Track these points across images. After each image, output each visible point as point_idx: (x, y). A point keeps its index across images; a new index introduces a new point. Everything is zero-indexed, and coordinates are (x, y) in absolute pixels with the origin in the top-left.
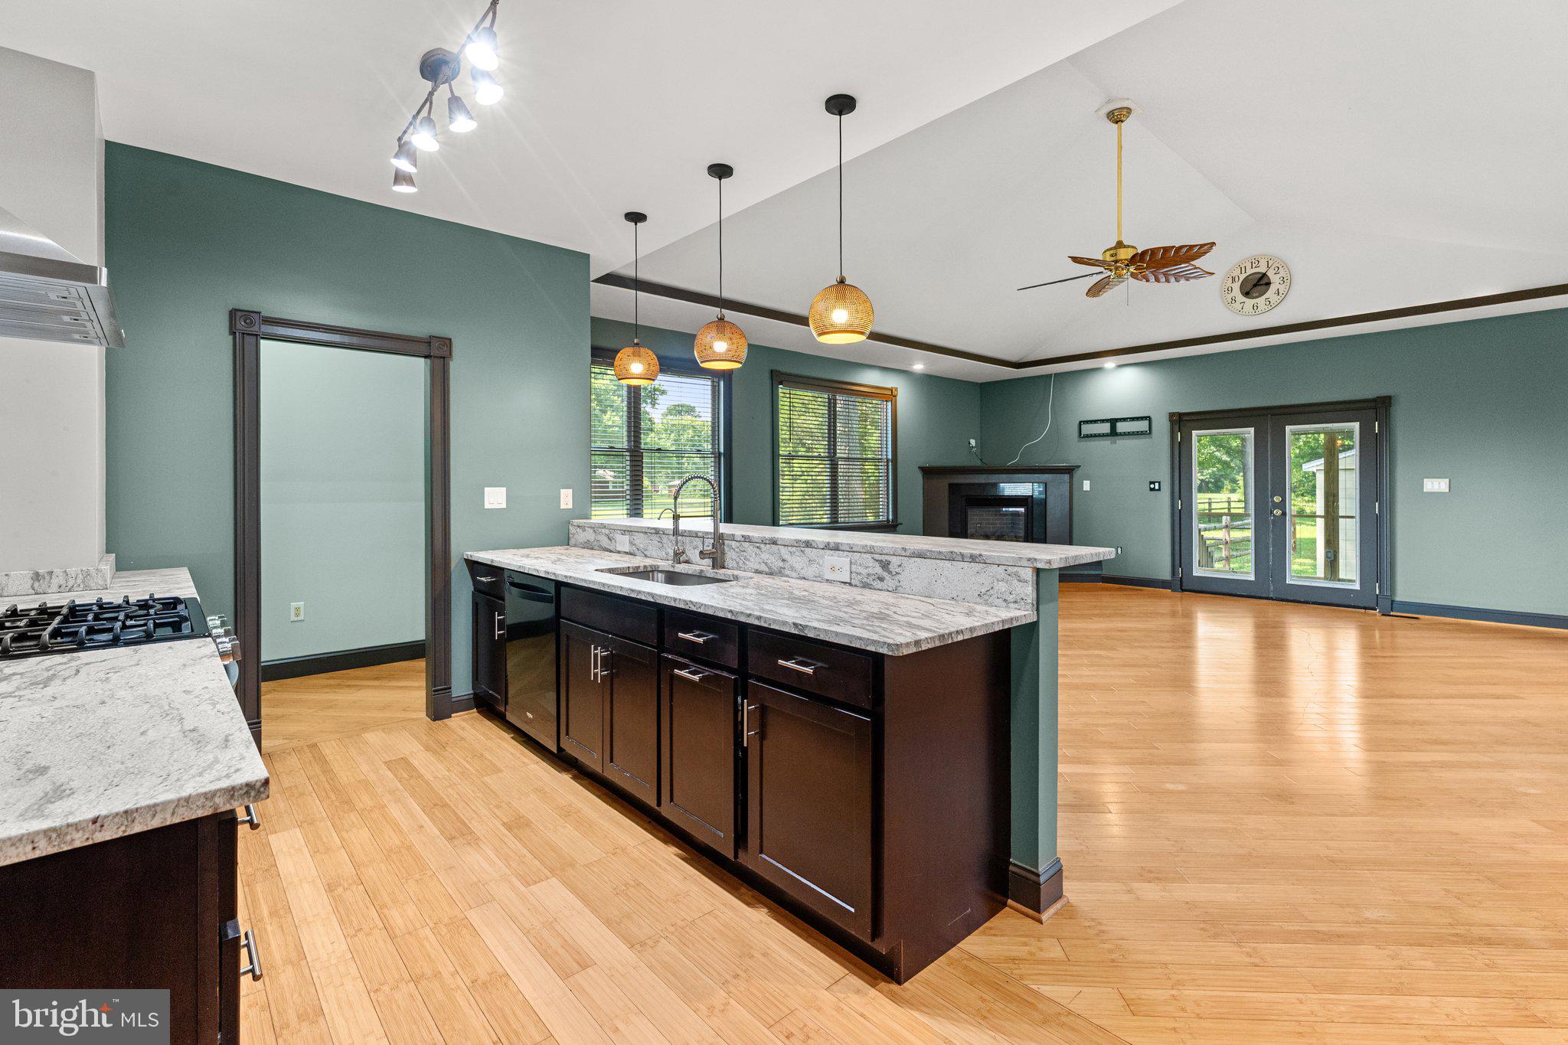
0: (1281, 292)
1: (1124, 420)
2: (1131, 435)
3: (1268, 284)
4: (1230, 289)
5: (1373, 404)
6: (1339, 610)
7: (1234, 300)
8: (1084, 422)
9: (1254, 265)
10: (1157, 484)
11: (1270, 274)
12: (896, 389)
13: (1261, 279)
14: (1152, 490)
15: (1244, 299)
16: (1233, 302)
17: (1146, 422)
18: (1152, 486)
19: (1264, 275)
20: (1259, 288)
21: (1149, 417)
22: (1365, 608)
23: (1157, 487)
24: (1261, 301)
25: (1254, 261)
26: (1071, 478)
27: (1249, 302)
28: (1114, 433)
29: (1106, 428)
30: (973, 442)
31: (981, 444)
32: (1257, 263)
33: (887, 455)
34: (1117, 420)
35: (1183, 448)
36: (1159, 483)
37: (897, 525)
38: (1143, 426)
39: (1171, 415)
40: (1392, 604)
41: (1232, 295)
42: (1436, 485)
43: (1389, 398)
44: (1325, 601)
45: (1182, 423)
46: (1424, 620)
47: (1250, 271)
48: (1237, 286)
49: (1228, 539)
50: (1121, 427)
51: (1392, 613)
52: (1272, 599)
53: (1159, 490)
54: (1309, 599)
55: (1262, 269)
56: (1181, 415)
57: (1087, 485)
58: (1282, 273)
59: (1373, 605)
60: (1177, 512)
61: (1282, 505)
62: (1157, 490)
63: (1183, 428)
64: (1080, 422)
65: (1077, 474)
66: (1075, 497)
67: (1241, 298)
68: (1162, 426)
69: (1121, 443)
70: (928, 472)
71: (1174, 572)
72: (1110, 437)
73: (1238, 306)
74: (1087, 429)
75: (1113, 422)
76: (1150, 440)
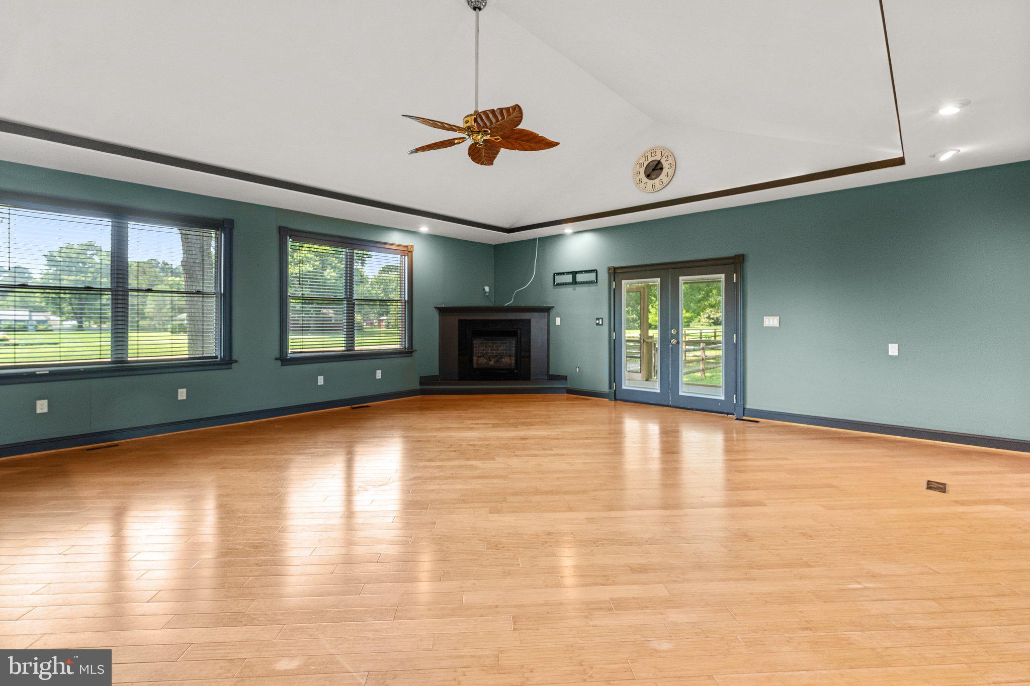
0: (669, 174)
1: (581, 272)
2: (585, 283)
3: (662, 169)
4: (638, 173)
5: (732, 261)
6: (711, 415)
7: (640, 181)
8: (557, 274)
9: (653, 155)
10: (600, 320)
11: (663, 161)
12: (412, 247)
13: (657, 165)
14: (598, 324)
15: (647, 180)
16: (640, 182)
17: (594, 274)
18: (597, 322)
19: (659, 162)
20: (655, 172)
21: (596, 270)
22: (728, 414)
23: (601, 323)
24: (657, 181)
25: (653, 151)
26: (549, 315)
27: (650, 182)
28: (575, 282)
29: (569, 278)
30: (487, 289)
31: (495, 289)
32: (655, 152)
33: (405, 297)
34: (576, 273)
35: (616, 293)
36: (602, 319)
37: (413, 352)
38: (592, 277)
39: (609, 269)
40: (744, 410)
41: (639, 177)
42: (771, 321)
43: (743, 256)
44: (704, 408)
45: (616, 273)
46: (763, 423)
47: (651, 159)
48: (642, 170)
49: (704, 357)
50: (580, 278)
51: (744, 418)
52: (670, 406)
53: (602, 324)
54: (693, 407)
55: (658, 158)
56: (615, 269)
57: (558, 321)
58: (671, 160)
59: (732, 411)
60: (612, 341)
61: (677, 337)
62: (601, 325)
63: (616, 279)
64: (554, 274)
65: (552, 312)
66: (551, 329)
67: (645, 179)
68: (604, 276)
69: (580, 289)
70: (443, 311)
71: (610, 387)
72: (573, 285)
73: (642, 185)
74: (559, 279)
75: (574, 274)
76: (597, 287)
